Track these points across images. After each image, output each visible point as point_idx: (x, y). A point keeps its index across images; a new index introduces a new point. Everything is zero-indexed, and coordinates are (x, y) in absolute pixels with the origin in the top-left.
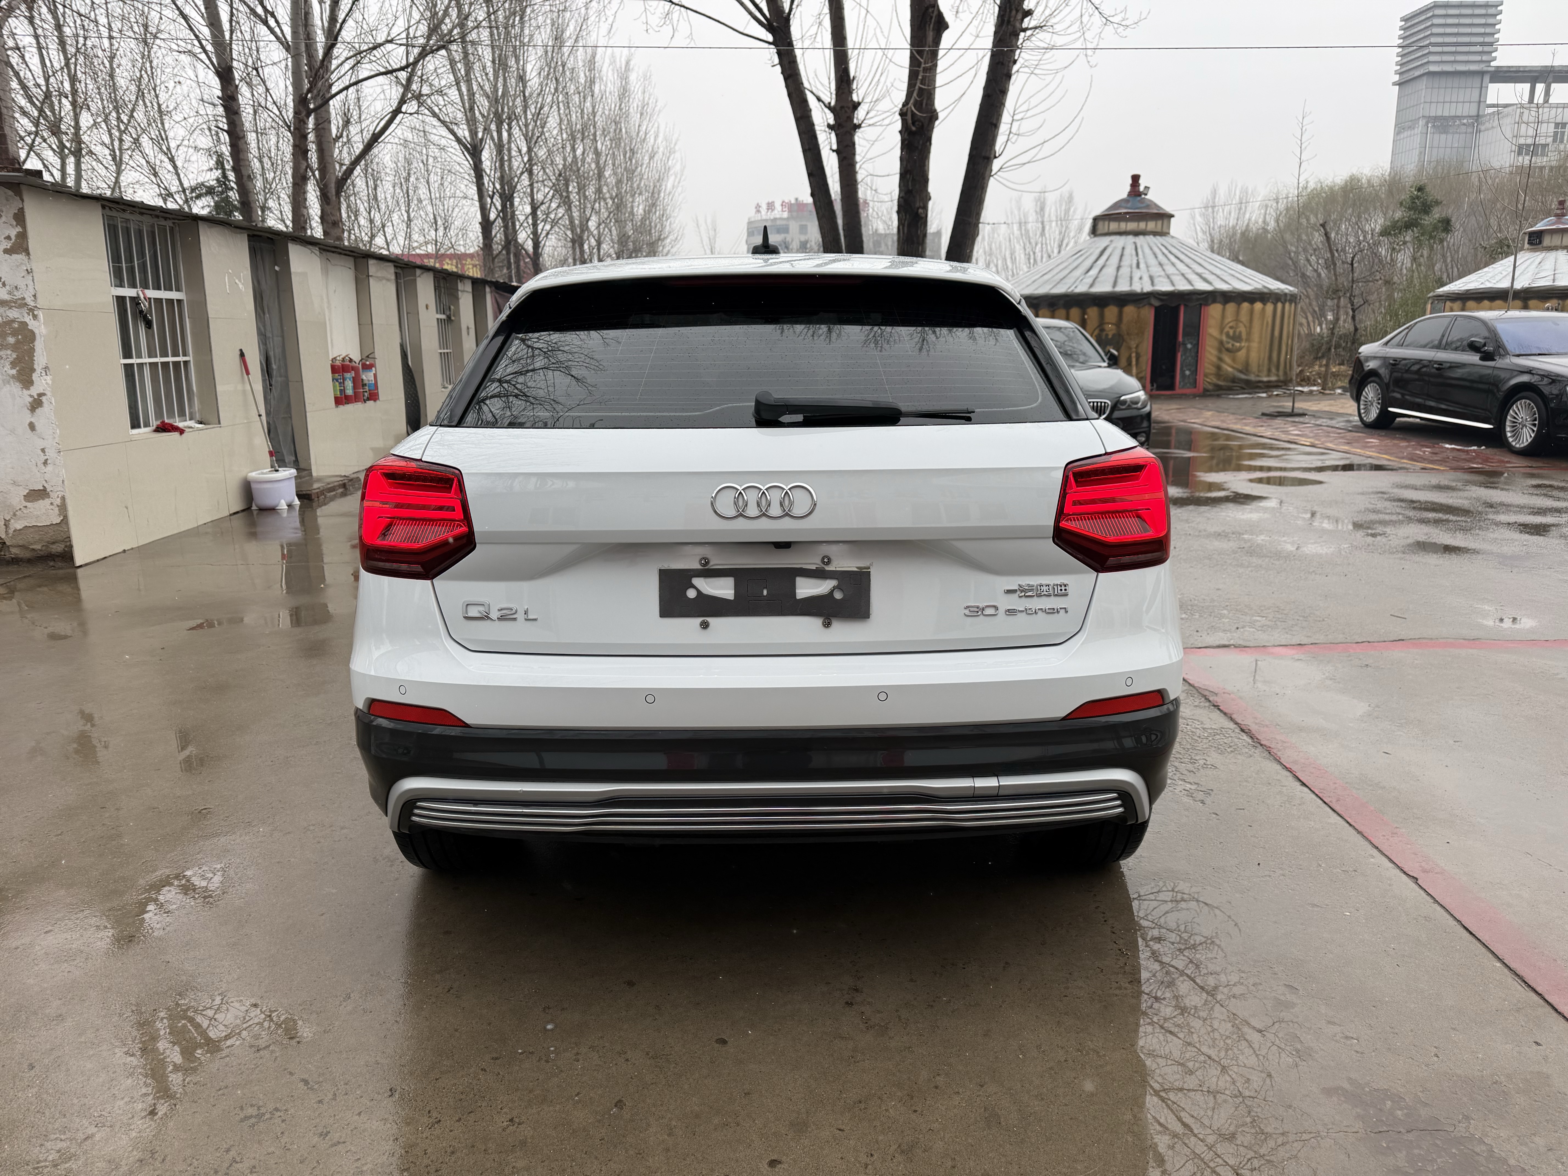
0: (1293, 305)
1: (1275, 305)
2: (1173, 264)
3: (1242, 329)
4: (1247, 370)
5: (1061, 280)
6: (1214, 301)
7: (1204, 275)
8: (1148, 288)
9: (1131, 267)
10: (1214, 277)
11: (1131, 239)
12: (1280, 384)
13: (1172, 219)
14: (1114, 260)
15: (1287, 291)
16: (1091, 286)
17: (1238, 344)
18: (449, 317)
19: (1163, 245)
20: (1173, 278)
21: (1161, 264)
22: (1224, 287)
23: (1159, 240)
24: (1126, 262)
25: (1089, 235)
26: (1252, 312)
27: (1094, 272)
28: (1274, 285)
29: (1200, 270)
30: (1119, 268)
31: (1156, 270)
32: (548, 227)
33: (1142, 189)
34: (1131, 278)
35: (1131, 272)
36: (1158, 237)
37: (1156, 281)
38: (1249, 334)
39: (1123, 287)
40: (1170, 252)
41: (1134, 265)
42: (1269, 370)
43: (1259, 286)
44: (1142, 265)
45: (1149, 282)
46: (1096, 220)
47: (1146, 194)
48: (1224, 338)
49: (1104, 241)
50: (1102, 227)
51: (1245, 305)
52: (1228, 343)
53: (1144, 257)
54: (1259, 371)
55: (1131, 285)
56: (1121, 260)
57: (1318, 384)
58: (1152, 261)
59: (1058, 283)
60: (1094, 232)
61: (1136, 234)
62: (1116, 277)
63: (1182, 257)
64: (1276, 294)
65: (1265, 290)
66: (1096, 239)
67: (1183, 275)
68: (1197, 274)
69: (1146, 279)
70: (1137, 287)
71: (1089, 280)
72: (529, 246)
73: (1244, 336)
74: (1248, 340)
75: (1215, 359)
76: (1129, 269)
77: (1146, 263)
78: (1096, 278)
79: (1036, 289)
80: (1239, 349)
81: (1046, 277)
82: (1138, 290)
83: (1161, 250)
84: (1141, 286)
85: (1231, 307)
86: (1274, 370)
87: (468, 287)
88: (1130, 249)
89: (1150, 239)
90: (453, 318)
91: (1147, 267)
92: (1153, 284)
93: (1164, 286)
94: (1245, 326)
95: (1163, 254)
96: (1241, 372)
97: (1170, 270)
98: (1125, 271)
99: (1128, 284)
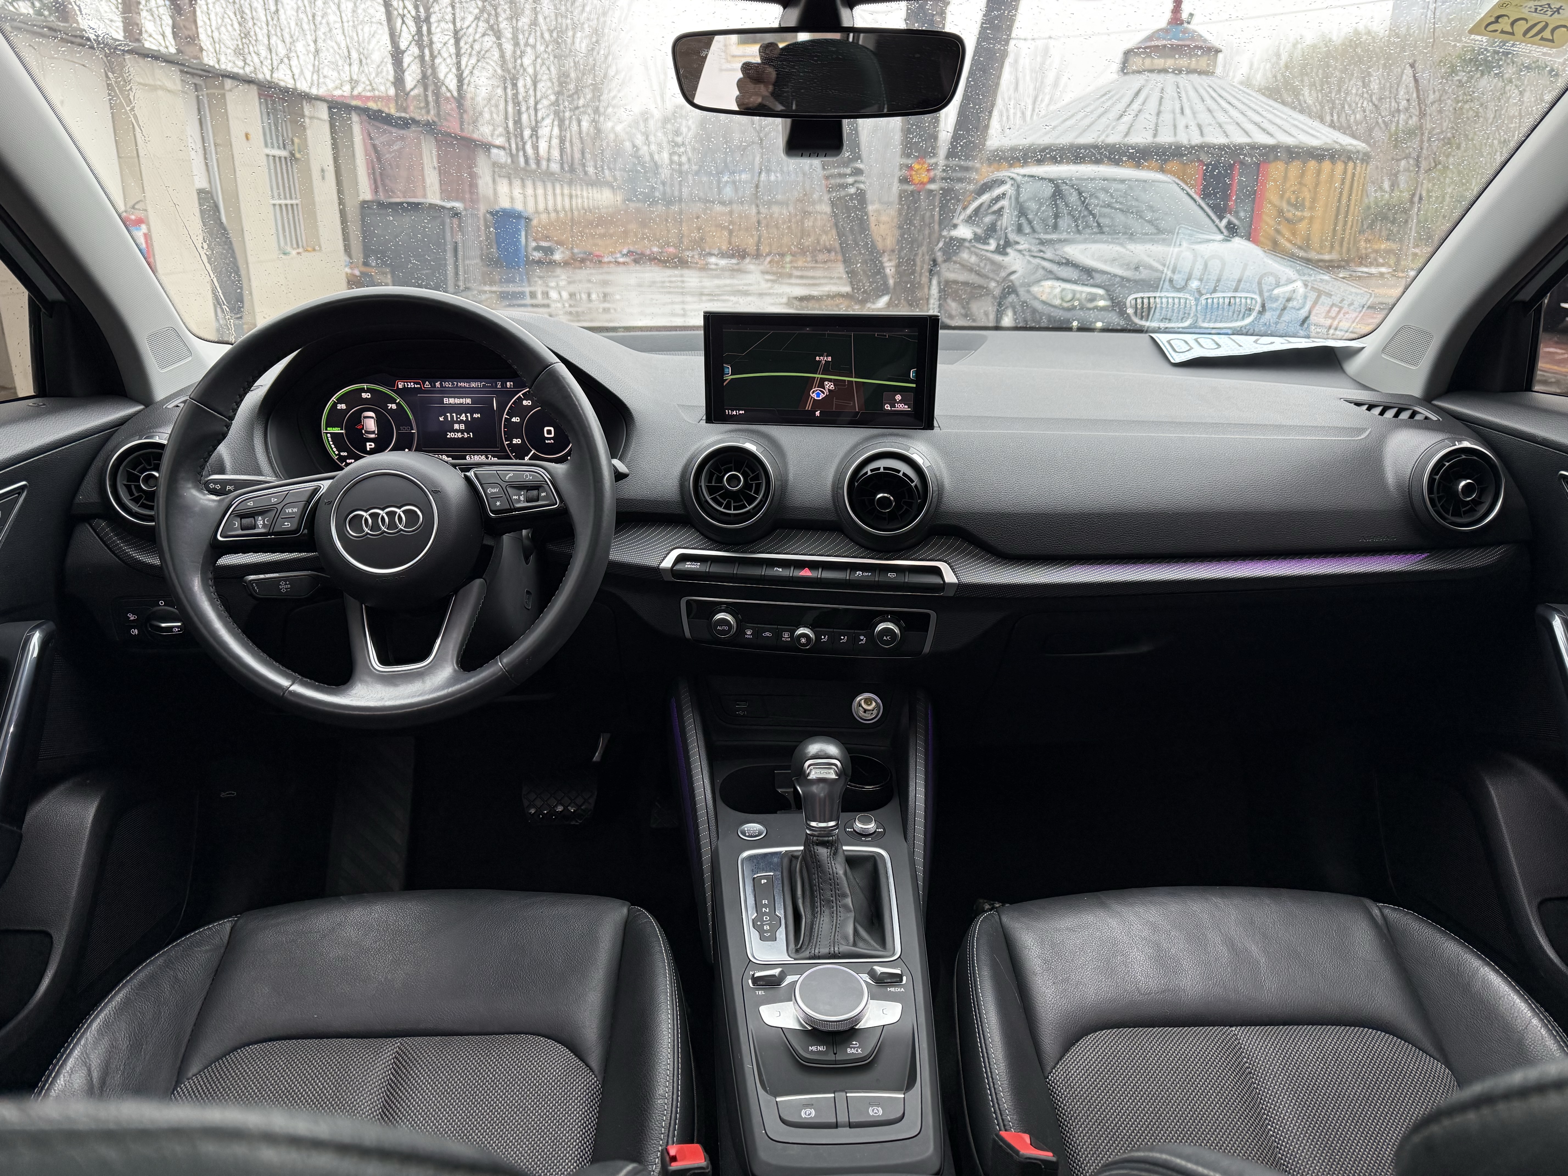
0: (1365, 164)
1: (1346, 164)
2: (1226, 112)
3: (1307, 195)
4: (1308, 246)
5: (1089, 126)
6: (1277, 158)
7: (1262, 125)
8: (1196, 140)
9: (1174, 112)
10: (1276, 128)
11: (1170, 78)
12: (1343, 263)
13: (1220, 55)
14: (1153, 104)
15: (1359, 148)
16: (1127, 134)
17: (1298, 213)
18: (292, 155)
19: (1210, 87)
20: (1226, 127)
21: (1209, 110)
22: (1289, 141)
23: (1203, 80)
24: (1167, 106)
25: (1118, 72)
26: (1319, 173)
27: (1127, 119)
28: (1346, 141)
29: (1257, 119)
30: (1159, 113)
31: (1204, 117)
32: (473, 61)
33: (1184, 16)
34: (1175, 127)
35: (1174, 119)
36: (1204, 77)
37: (1206, 130)
38: (1314, 200)
39: (1165, 138)
40: (1220, 96)
41: (1178, 110)
42: (1332, 247)
43: (1329, 141)
44: (1187, 111)
45: (1198, 132)
46: (1128, 53)
47: (1189, 23)
48: (1285, 206)
49: (1137, 81)
50: (1136, 62)
51: (1312, 164)
52: (1289, 211)
53: (1189, 100)
54: (1321, 247)
55: (1175, 134)
56: (1160, 104)
57: (1390, 266)
58: (1199, 107)
59: (1084, 131)
60: (1124, 69)
61: (1178, 71)
62: (1157, 125)
63: (1233, 101)
64: (1349, 151)
65: (1337, 147)
66: (1127, 77)
67: (1238, 124)
68: (1256, 124)
69: (1194, 128)
70: (1183, 139)
71: (1122, 127)
72: (451, 83)
73: (1307, 204)
74: (1312, 208)
75: (1272, 232)
76: (1171, 116)
77: (1192, 108)
78: (1132, 125)
79: (1058, 137)
80: (1301, 219)
81: (1069, 123)
82: (1185, 142)
83: (1208, 92)
84: (1189, 137)
85: (1296, 165)
86: (1337, 245)
87: (323, 112)
88: (1170, 91)
89: (1194, 77)
90: (298, 155)
91: (1194, 113)
92: (1202, 134)
93: (1216, 138)
94: (1310, 191)
95: (1212, 97)
96: (1300, 248)
97: (1221, 117)
98: (1166, 117)
99: (1172, 133)
